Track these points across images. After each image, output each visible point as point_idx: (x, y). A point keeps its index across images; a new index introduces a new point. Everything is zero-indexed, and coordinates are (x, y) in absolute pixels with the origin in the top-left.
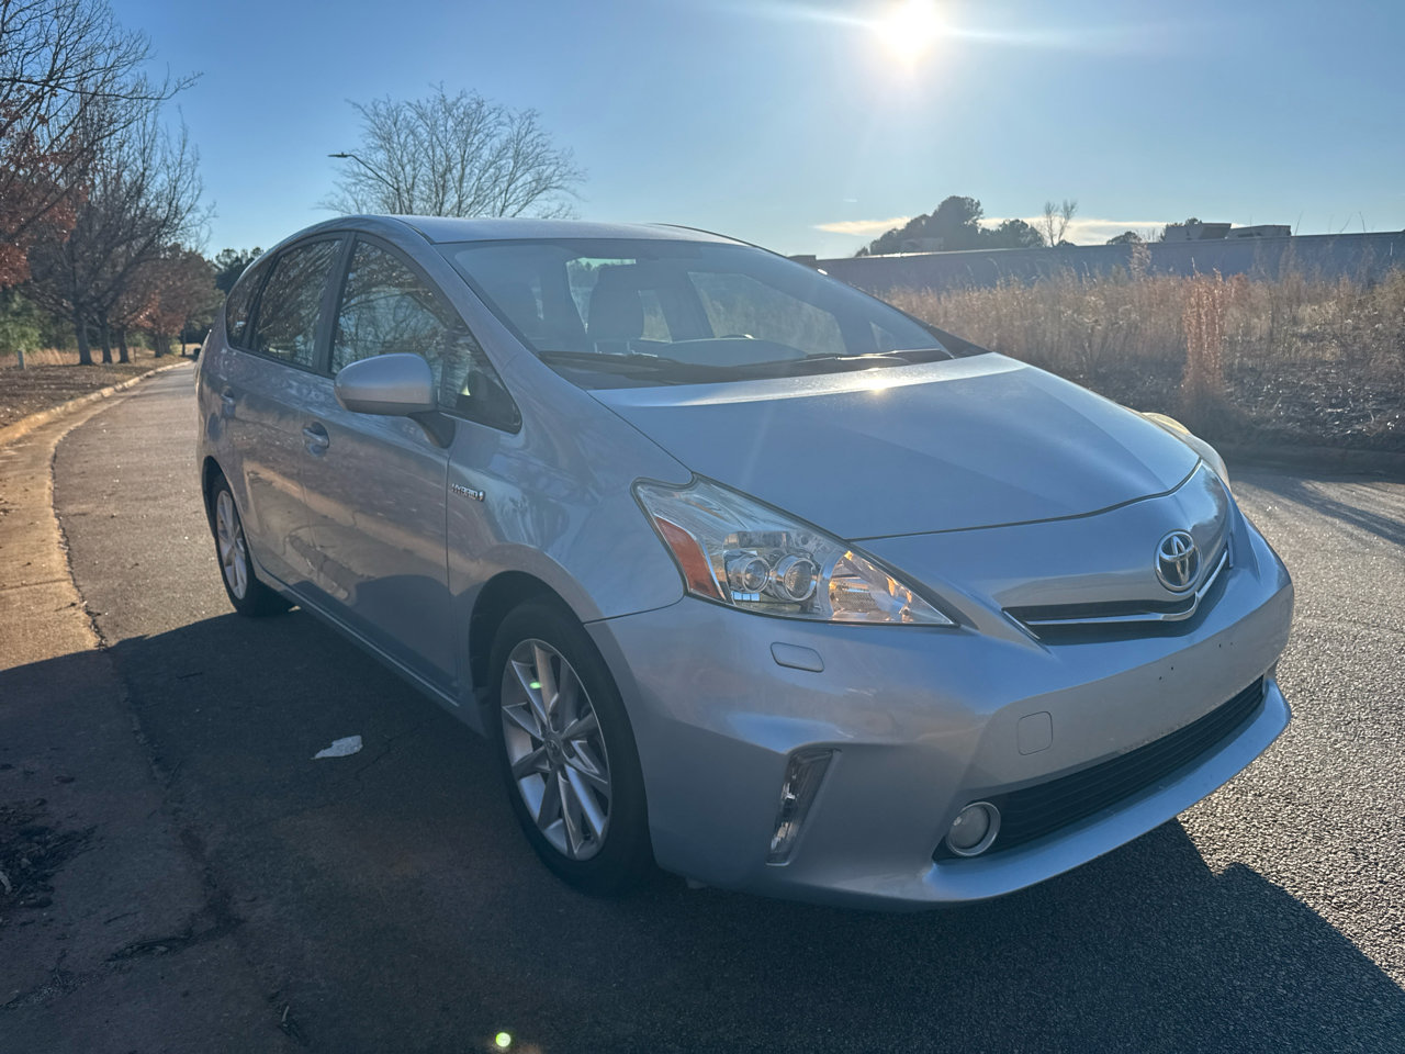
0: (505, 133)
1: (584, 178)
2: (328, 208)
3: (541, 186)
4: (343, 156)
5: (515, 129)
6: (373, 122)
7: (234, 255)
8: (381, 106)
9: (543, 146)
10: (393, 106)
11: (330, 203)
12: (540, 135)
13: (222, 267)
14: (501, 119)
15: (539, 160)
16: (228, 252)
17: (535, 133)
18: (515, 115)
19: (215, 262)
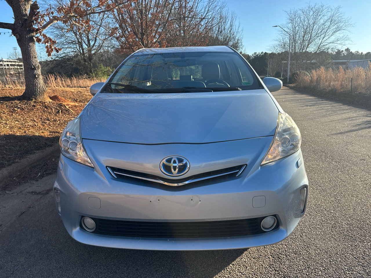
0: (329, 14)
1: (354, 26)
2: (275, 41)
3: (338, 29)
4: (276, 26)
5: (333, 13)
6: (289, 15)
7: (256, 54)
8: (292, 11)
9: (341, 17)
10: (295, 10)
11: (276, 39)
12: (341, 14)
13: (253, 57)
14: (329, 10)
15: (340, 22)
16: (255, 53)
17: (339, 13)
18: (333, 8)
19: (252, 56)
